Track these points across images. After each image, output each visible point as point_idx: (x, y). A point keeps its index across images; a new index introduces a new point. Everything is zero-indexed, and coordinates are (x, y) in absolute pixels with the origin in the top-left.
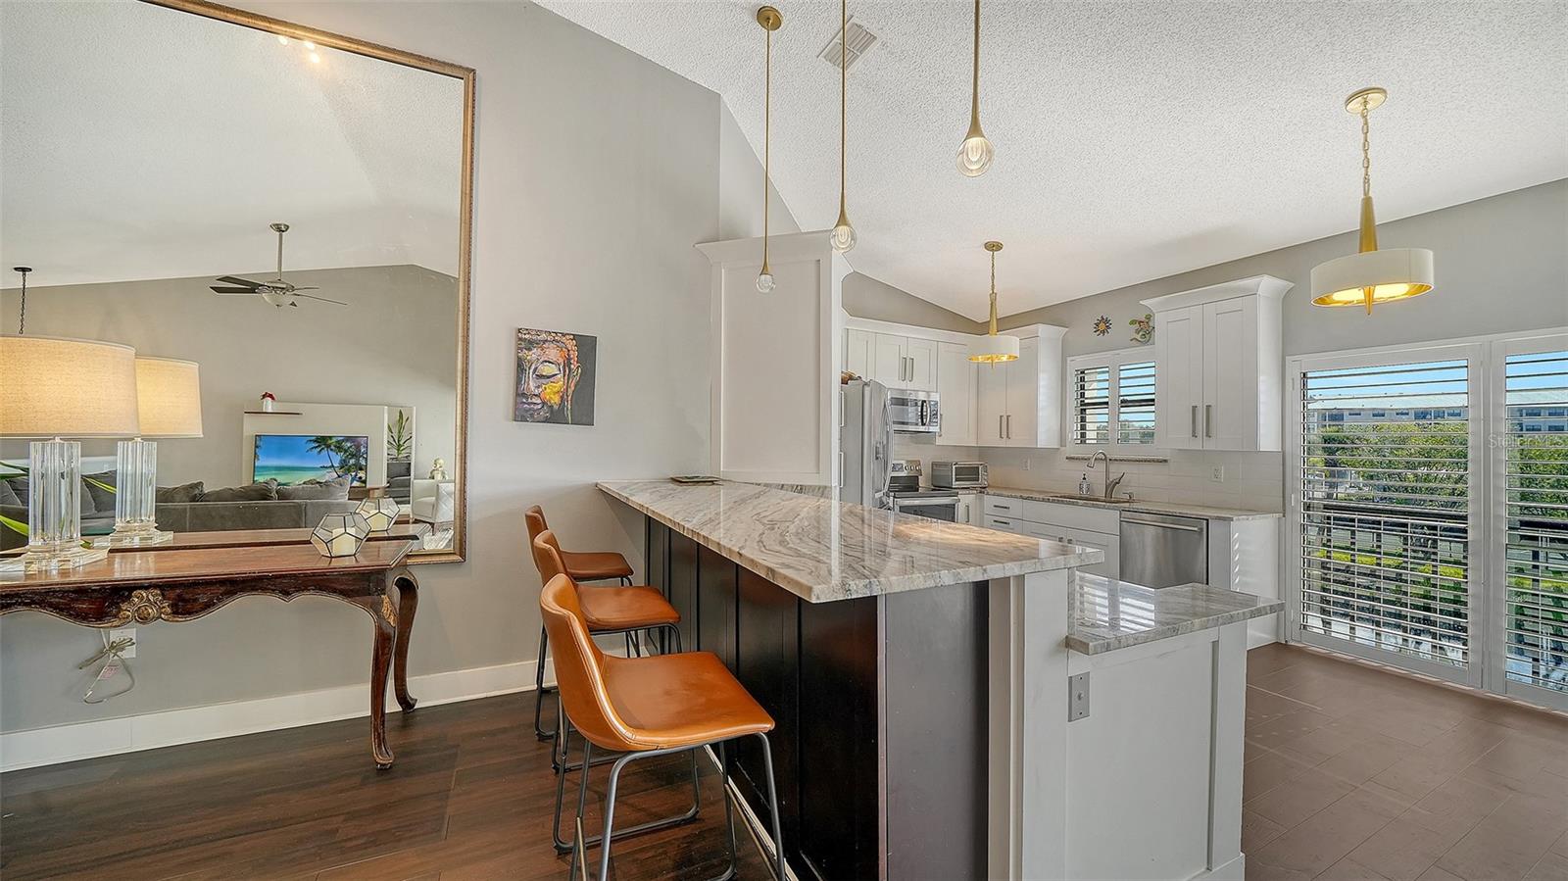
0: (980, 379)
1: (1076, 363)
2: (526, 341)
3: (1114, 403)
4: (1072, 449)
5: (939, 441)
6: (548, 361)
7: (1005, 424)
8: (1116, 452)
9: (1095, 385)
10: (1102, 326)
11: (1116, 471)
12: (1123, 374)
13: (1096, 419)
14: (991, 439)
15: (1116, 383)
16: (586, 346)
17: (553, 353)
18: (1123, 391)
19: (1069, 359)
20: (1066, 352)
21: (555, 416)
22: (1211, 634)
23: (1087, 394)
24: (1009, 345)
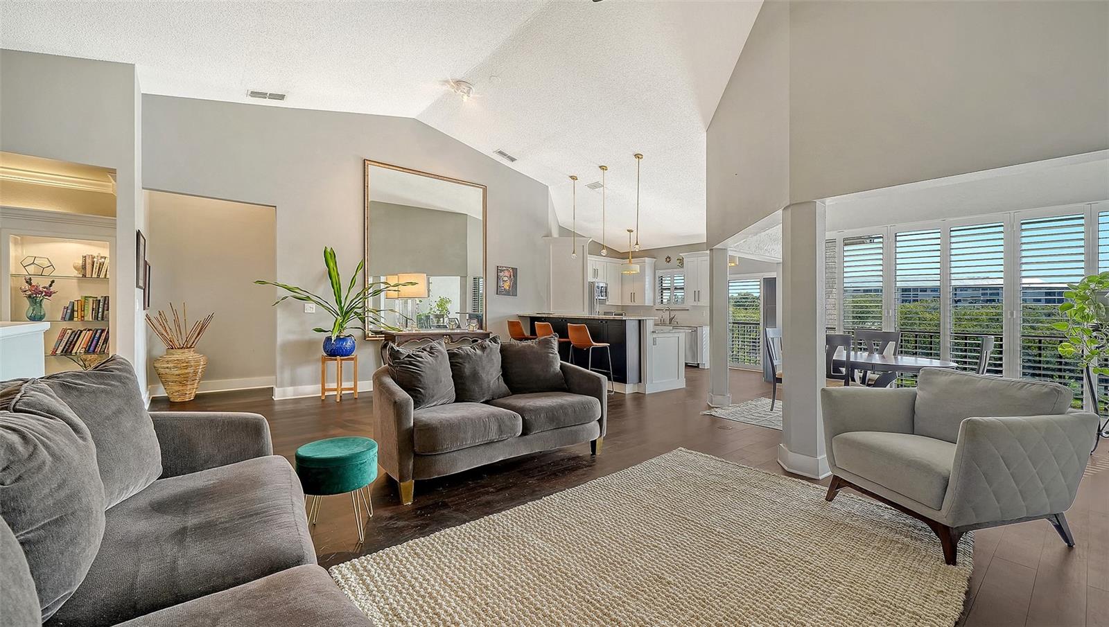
0: (622, 279)
1: (659, 273)
2: (499, 270)
3: (672, 289)
4: (658, 306)
5: (607, 303)
6: (505, 275)
7: (633, 296)
8: (673, 307)
9: (666, 282)
10: (668, 260)
11: (673, 314)
12: (675, 278)
13: (666, 295)
14: (628, 302)
15: (672, 280)
16: (515, 270)
17: (507, 273)
18: (675, 285)
19: (657, 271)
20: (655, 269)
21: (507, 293)
22: (677, 335)
23: (663, 285)
24: (636, 268)
